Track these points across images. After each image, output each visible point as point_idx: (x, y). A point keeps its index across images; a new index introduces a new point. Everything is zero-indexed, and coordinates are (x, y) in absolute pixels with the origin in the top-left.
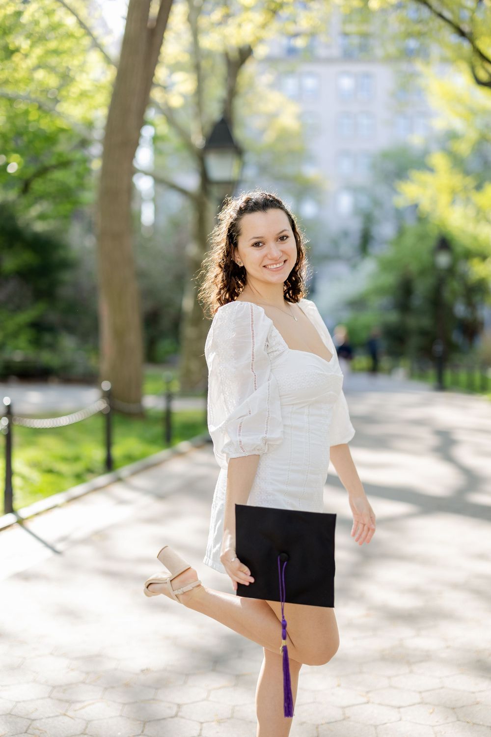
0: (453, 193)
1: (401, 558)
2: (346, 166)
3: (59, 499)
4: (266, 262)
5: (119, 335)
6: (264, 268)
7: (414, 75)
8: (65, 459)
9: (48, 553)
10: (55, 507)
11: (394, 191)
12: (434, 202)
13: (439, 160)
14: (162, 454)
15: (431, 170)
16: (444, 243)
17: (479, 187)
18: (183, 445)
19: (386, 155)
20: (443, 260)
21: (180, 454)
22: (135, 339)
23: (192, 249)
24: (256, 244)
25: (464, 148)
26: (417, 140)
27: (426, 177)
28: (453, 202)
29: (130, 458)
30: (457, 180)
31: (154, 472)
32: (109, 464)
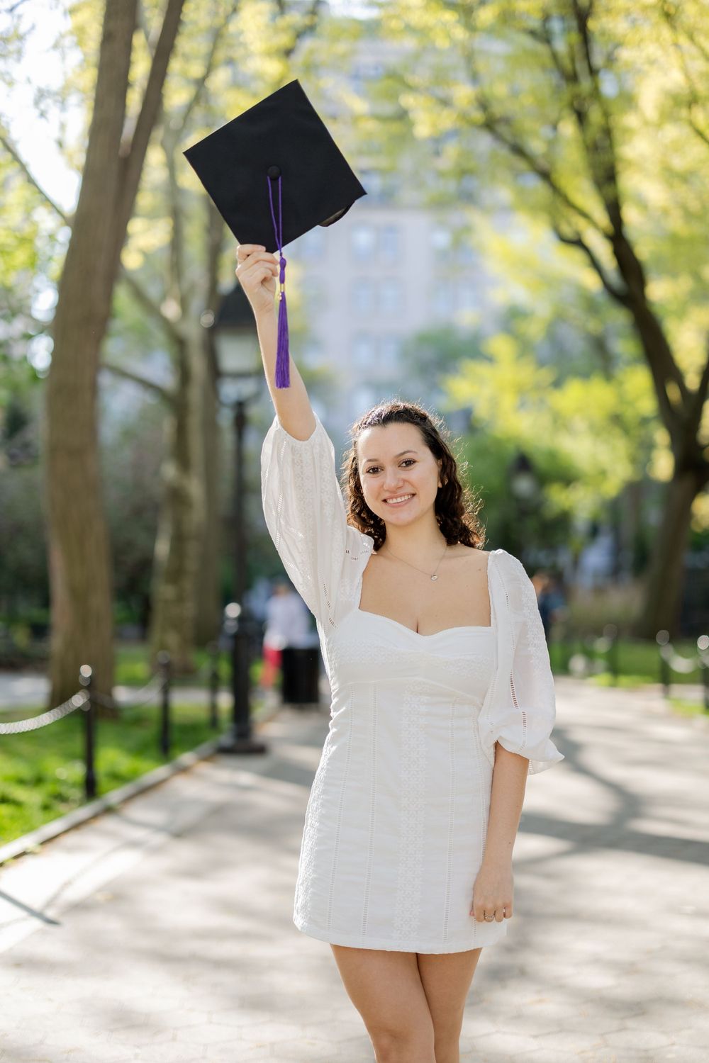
0: (521, 391)
1: (574, 916)
2: (364, 354)
3: (28, 842)
4: (386, 495)
5: (79, 596)
6: (383, 504)
7: (468, 229)
8: (21, 782)
9: (36, 924)
10: (23, 854)
11: (435, 388)
12: (494, 403)
13: (501, 346)
14: (159, 771)
15: (490, 359)
16: (523, 463)
17: (557, 384)
18: (186, 758)
19: (424, 339)
20: (524, 485)
21: (184, 770)
22: (102, 602)
23: (170, 471)
24: (373, 469)
25: (535, 330)
26: (467, 318)
27: (481, 369)
28: (522, 405)
29: (117, 778)
30: (527, 373)
31: (154, 797)
32: (90, 788)
